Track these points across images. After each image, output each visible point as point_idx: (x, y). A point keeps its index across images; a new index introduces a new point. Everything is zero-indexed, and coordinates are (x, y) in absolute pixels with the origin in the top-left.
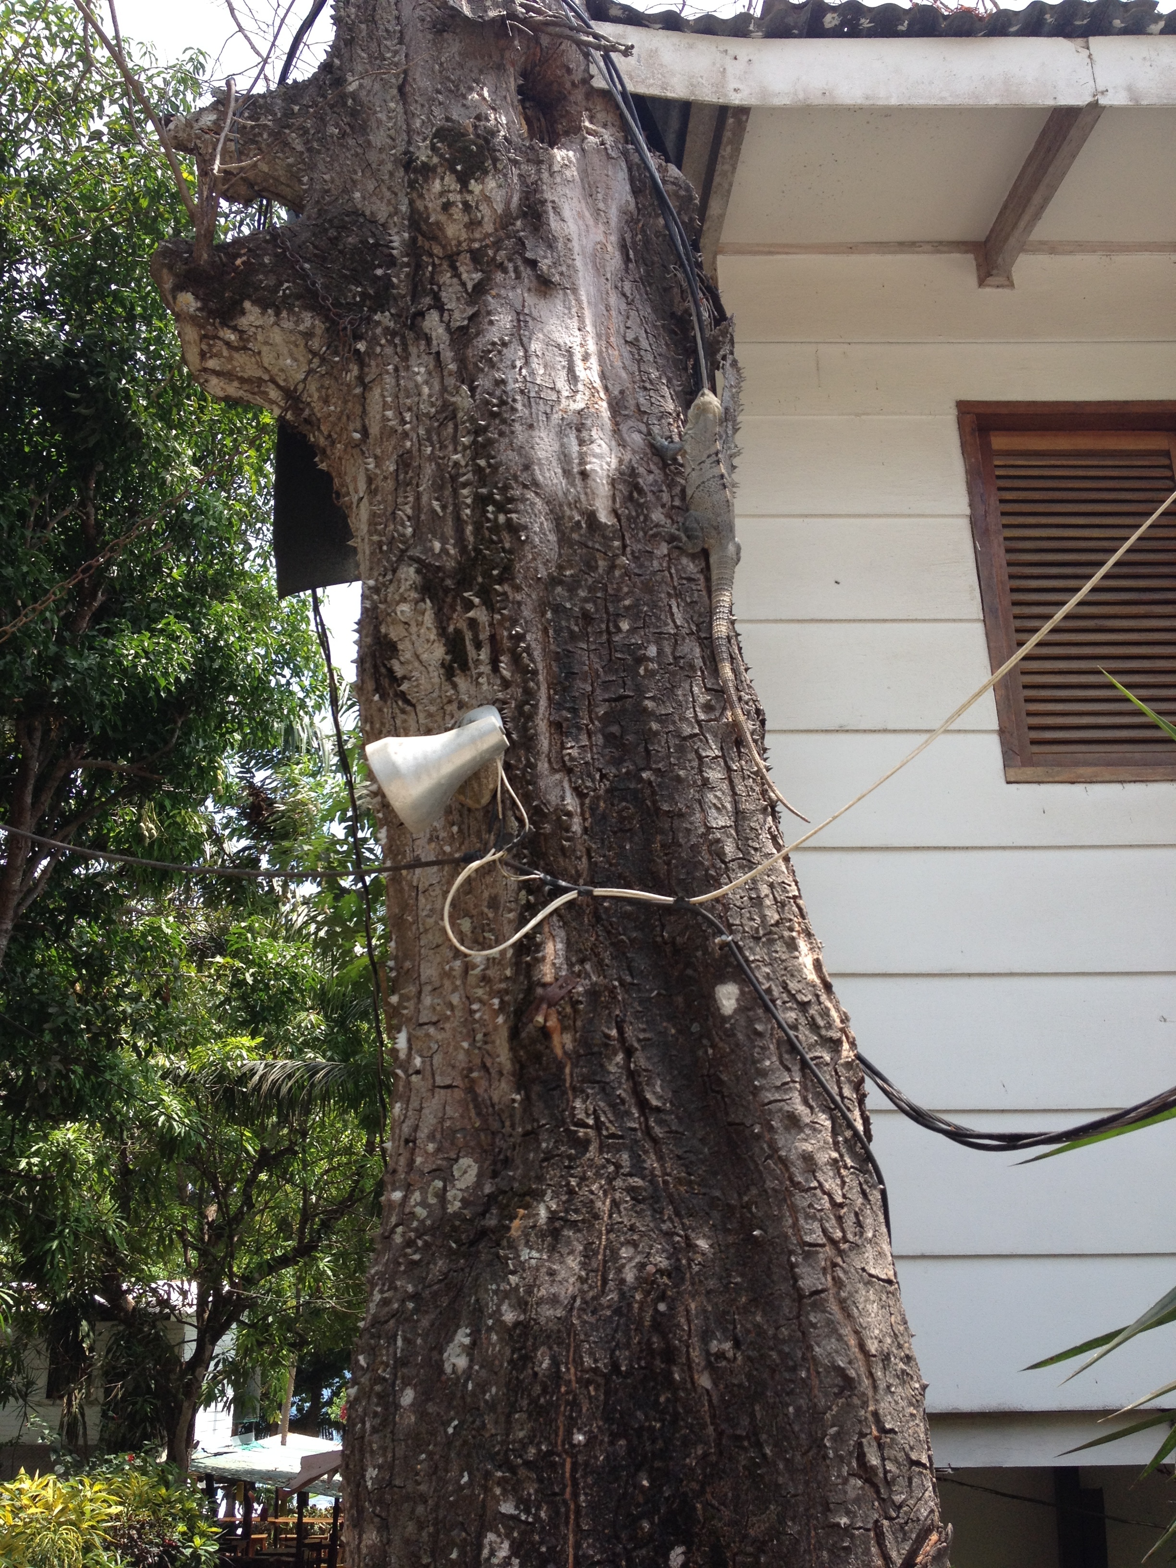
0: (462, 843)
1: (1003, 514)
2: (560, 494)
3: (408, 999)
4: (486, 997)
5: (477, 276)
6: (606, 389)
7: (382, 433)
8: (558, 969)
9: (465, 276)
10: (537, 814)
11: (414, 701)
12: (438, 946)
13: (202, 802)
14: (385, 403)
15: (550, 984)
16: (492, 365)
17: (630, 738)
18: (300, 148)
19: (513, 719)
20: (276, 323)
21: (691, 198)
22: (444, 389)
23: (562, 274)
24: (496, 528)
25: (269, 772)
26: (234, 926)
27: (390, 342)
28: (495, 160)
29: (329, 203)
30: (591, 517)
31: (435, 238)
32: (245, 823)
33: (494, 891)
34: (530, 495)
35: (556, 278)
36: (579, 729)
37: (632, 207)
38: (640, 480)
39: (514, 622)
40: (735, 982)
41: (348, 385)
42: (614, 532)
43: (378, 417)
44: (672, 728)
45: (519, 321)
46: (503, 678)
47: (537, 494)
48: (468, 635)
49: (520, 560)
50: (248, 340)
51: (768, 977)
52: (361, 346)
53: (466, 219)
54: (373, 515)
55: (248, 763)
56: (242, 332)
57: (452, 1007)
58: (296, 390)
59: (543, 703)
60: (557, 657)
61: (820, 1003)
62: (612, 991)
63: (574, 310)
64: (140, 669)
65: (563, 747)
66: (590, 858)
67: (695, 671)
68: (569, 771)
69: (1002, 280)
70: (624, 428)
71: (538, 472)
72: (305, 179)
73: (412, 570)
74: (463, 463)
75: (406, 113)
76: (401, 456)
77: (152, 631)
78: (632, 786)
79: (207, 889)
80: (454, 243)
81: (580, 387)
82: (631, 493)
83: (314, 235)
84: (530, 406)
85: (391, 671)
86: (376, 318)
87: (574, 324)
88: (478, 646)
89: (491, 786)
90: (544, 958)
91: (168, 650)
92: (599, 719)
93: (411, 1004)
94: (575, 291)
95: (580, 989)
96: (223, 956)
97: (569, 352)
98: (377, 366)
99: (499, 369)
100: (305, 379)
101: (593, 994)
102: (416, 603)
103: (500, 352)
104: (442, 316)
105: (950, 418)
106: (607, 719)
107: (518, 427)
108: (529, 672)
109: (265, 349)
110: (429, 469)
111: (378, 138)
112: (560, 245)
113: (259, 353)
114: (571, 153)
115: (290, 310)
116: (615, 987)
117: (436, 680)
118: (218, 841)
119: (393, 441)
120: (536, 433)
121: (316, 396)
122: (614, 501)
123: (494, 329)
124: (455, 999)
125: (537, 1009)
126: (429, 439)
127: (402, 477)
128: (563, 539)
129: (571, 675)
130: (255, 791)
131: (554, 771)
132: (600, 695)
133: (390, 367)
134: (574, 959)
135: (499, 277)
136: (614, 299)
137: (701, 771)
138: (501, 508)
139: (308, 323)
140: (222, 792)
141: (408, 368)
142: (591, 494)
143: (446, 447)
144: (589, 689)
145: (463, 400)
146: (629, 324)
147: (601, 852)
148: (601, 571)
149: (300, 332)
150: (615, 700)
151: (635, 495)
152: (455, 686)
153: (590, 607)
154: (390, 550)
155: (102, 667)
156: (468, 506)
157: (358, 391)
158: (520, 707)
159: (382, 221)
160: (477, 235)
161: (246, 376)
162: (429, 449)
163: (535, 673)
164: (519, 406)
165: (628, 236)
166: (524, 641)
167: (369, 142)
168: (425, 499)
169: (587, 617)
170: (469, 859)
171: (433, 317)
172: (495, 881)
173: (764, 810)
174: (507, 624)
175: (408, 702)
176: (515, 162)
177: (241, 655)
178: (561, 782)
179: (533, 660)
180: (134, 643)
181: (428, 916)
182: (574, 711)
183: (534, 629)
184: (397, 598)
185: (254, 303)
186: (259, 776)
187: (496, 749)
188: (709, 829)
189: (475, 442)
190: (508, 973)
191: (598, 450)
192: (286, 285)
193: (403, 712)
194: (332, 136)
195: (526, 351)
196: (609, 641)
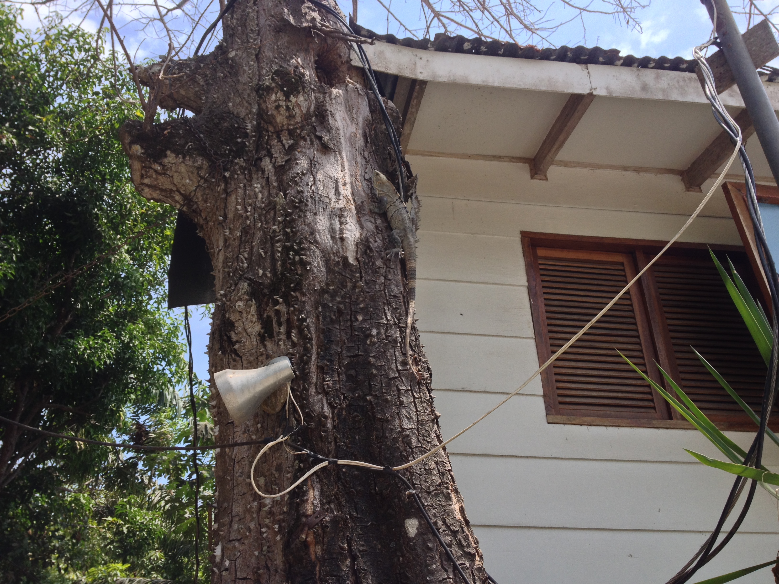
0: (262, 434)
1: (544, 287)
2: (329, 248)
3: (224, 525)
4: (270, 524)
5: (291, 142)
6: (354, 200)
7: (234, 217)
8: (315, 507)
9: (284, 142)
10: (307, 416)
11: (241, 354)
12: (244, 494)
13: (110, 431)
14: (237, 202)
15: (310, 515)
16: (296, 183)
17: (361, 377)
18: (202, 83)
19: (297, 364)
20: (183, 162)
21: (398, 118)
22: (270, 195)
23: (334, 144)
24: (294, 263)
25: (148, 416)
26: (120, 501)
27: (243, 173)
28: (304, 87)
29: (215, 108)
30: (345, 259)
31: (271, 123)
32: (132, 443)
33: (279, 461)
34: (313, 247)
35: (331, 146)
36: (333, 371)
37: (370, 117)
38: (371, 245)
39: (301, 312)
40: (416, 518)
41: (218, 192)
42: (356, 269)
43: (233, 209)
44: (383, 373)
45: (311, 164)
46: (293, 342)
47: (316, 247)
48: (275, 319)
49: (306, 280)
50: (167, 170)
51: (435, 515)
52: (227, 174)
53: (287, 114)
54: (226, 258)
55: (137, 411)
56: (164, 166)
57: (249, 530)
58: (190, 195)
59: (314, 356)
60: (323, 331)
61: (463, 532)
62: (346, 521)
63: (339, 162)
64: (86, 356)
65: (324, 380)
66: (336, 443)
67: (397, 344)
68: (326, 394)
69: (542, 177)
70: (362, 219)
71: (318, 236)
72: (204, 98)
73: (246, 284)
74: (278, 231)
75: (258, 67)
76: (244, 228)
77: (95, 336)
78: (361, 404)
79: (108, 479)
80: (280, 125)
81: (341, 197)
82: (366, 251)
83: (206, 122)
84: (315, 204)
85: (229, 338)
86: (236, 161)
87: (339, 168)
88: (280, 324)
89: (282, 401)
90: (307, 500)
91: (102, 347)
92: (344, 366)
93: (225, 528)
94: (340, 153)
95: (328, 519)
96: (112, 517)
97: (336, 181)
98: (235, 184)
99: (300, 186)
100: (196, 190)
101: (335, 521)
102: (247, 302)
103: (301, 178)
104: (271, 160)
105: (517, 239)
106: (349, 367)
107: (309, 214)
108: (307, 339)
109: (175, 175)
110: (259, 234)
111: (243, 79)
112: (334, 131)
113: (172, 177)
114: (340, 91)
115: (191, 156)
116: (347, 519)
117: (255, 343)
118: (117, 453)
119: (240, 221)
120: (318, 217)
121: (201, 198)
122: (357, 253)
123: (298, 167)
124: (252, 525)
125: (302, 531)
126: (260, 220)
127: (243, 238)
128: (329, 271)
129: (330, 341)
130: (140, 426)
131: (318, 393)
132: (345, 353)
133: (242, 185)
134: (324, 501)
135: (302, 143)
136: (359, 159)
137: (399, 397)
138: (297, 253)
139: (200, 162)
140: (122, 426)
141: (251, 185)
142: (345, 249)
143: (269, 223)
144: (340, 350)
145: (280, 199)
146: (367, 171)
147: (343, 440)
148: (348, 288)
149: (195, 167)
150: (353, 357)
151: (368, 251)
152: (265, 346)
153: (342, 306)
154: (234, 275)
155: (66, 353)
156: (279, 252)
157: (223, 196)
158: (301, 357)
159: (242, 117)
160: (292, 123)
161: (164, 188)
162: (260, 225)
163: (311, 339)
164: (310, 204)
165: (367, 131)
166: (306, 322)
167: (238, 81)
168: (255, 249)
169: (340, 312)
170: (266, 442)
171: (267, 160)
172: (280, 455)
173: (433, 421)
174: (297, 313)
175: (238, 355)
176: (313, 90)
177: (141, 351)
178: (322, 399)
179: (310, 333)
180: (85, 342)
181: (240, 476)
182: (331, 361)
183: (311, 316)
184: (236, 298)
185: (172, 152)
186: (143, 419)
187: (287, 378)
188: (403, 429)
189: (285, 220)
190: (285, 509)
191: (349, 228)
192: (190, 144)
193: (234, 360)
194: (219, 77)
195: (314, 178)
196: (351, 325)
